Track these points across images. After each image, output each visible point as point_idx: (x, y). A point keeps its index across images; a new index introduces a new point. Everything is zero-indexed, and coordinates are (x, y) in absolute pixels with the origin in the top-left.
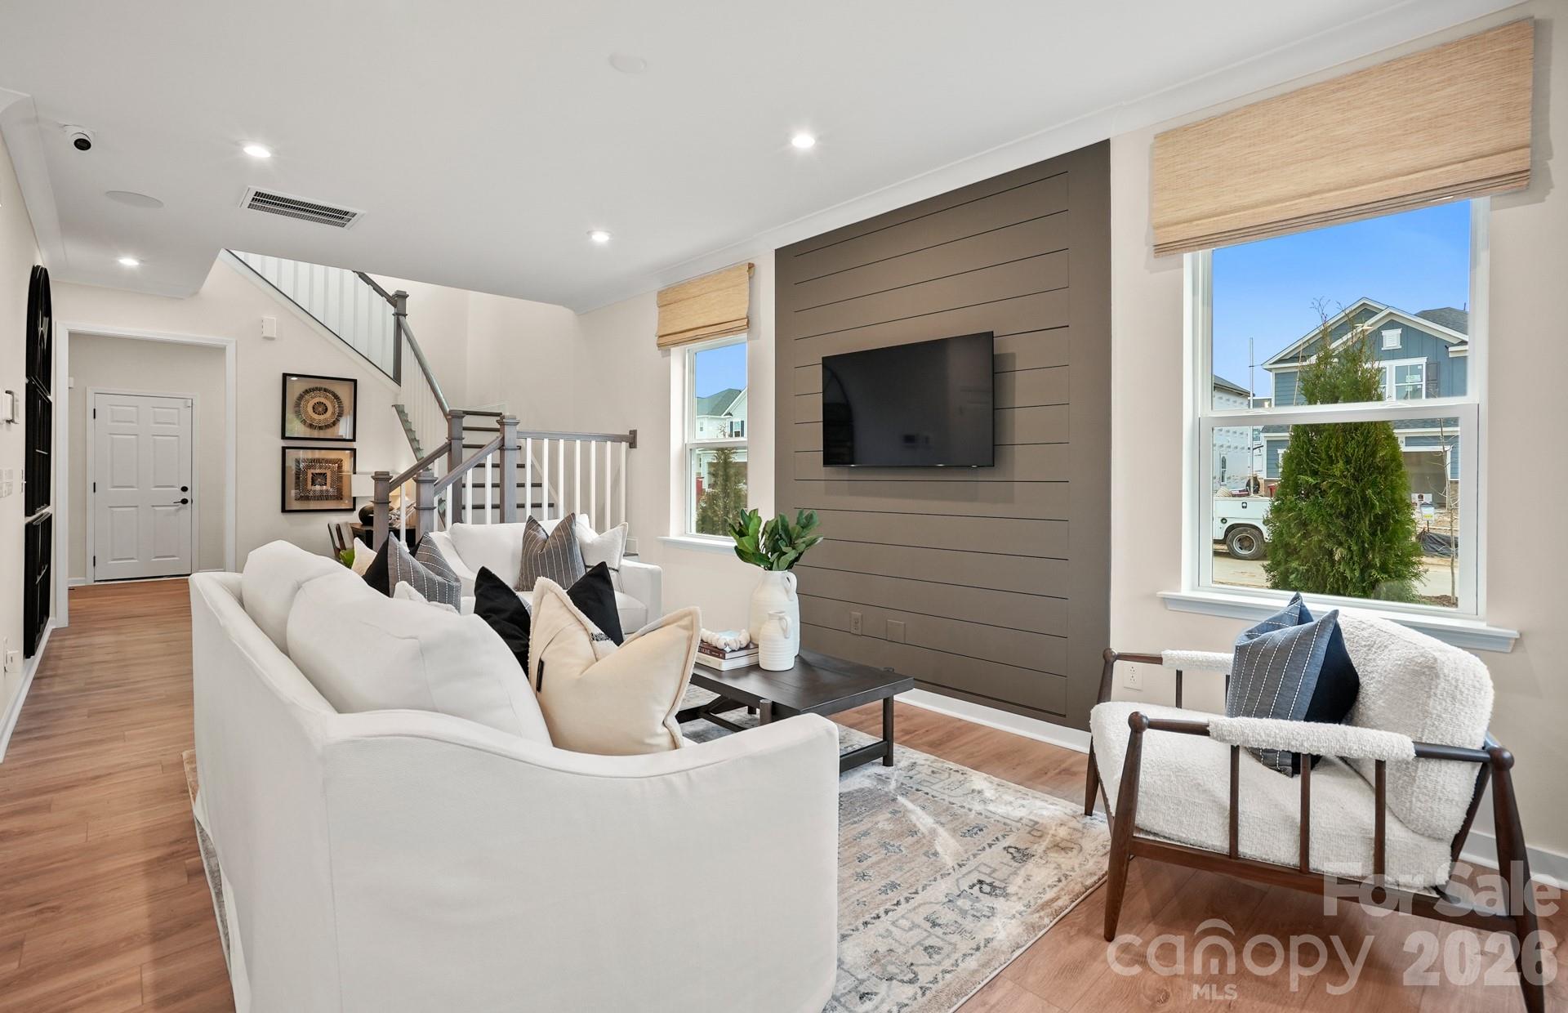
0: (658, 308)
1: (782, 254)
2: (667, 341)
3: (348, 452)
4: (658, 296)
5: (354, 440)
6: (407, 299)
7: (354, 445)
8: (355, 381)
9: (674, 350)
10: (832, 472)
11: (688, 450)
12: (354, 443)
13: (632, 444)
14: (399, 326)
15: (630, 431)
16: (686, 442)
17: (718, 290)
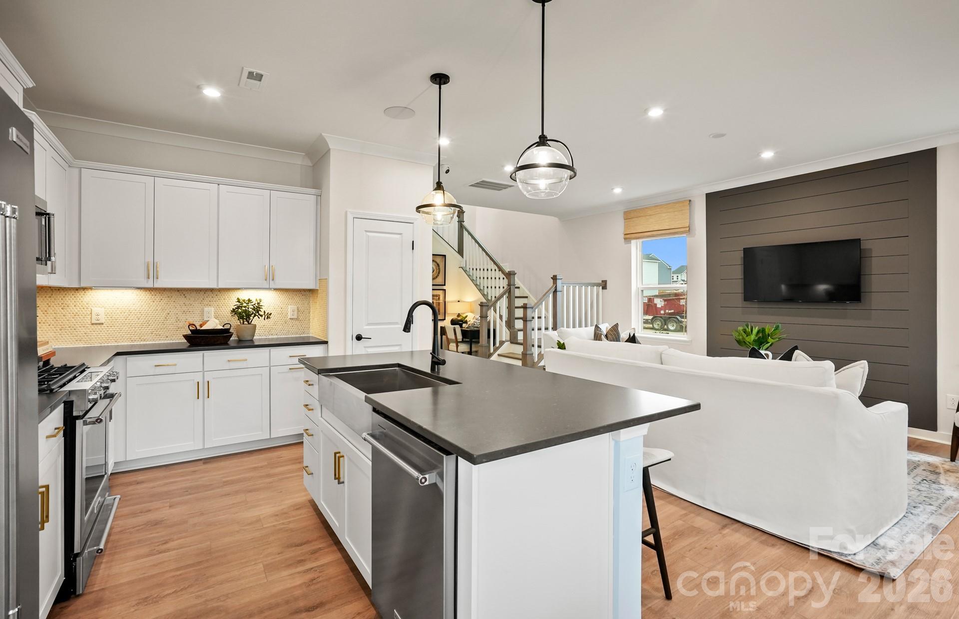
0: (623, 220)
1: (709, 196)
2: (628, 237)
3: (442, 291)
4: (624, 214)
5: (445, 285)
6: (465, 214)
7: (444, 287)
8: (445, 256)
9: (633, 242)
10: (748, 304)
11: (640, 292)
12: (444, 286)
13: (604, 288)
14: (461, 227)
15: (602, 281)
16: (638, 286)
17: (668, 212)
